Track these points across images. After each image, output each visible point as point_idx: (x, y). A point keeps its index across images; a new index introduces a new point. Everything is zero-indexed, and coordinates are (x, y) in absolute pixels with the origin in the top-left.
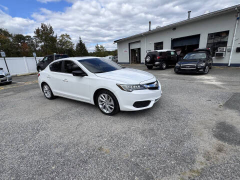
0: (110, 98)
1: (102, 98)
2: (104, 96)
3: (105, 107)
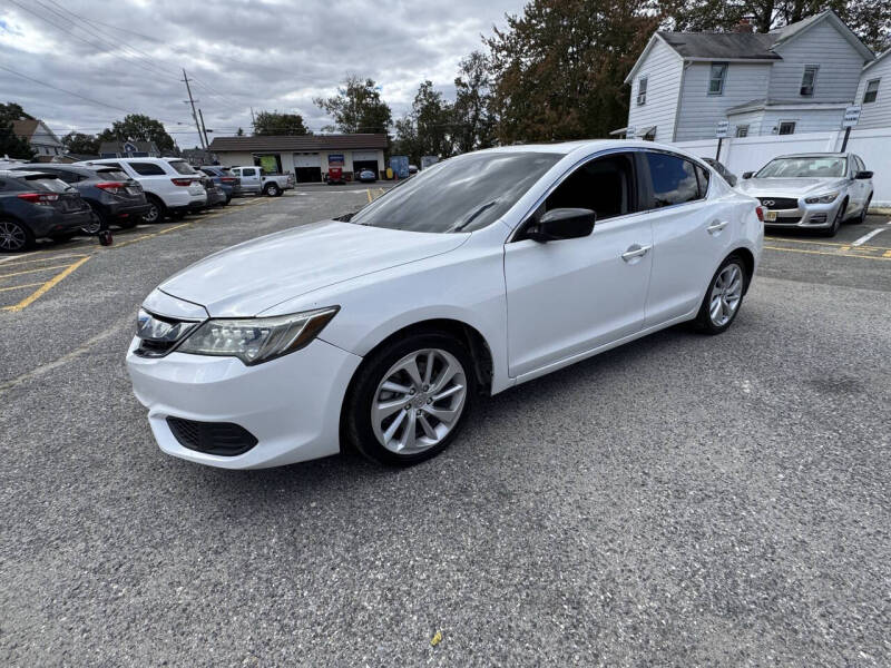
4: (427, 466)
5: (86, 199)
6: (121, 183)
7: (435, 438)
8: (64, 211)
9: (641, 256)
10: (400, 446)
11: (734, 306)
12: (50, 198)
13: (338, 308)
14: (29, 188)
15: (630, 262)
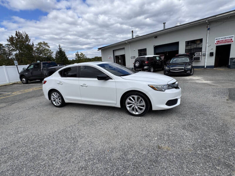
0: (141, 98)
1: (130, 99)
2: (133, 98)
3: (133, 109)
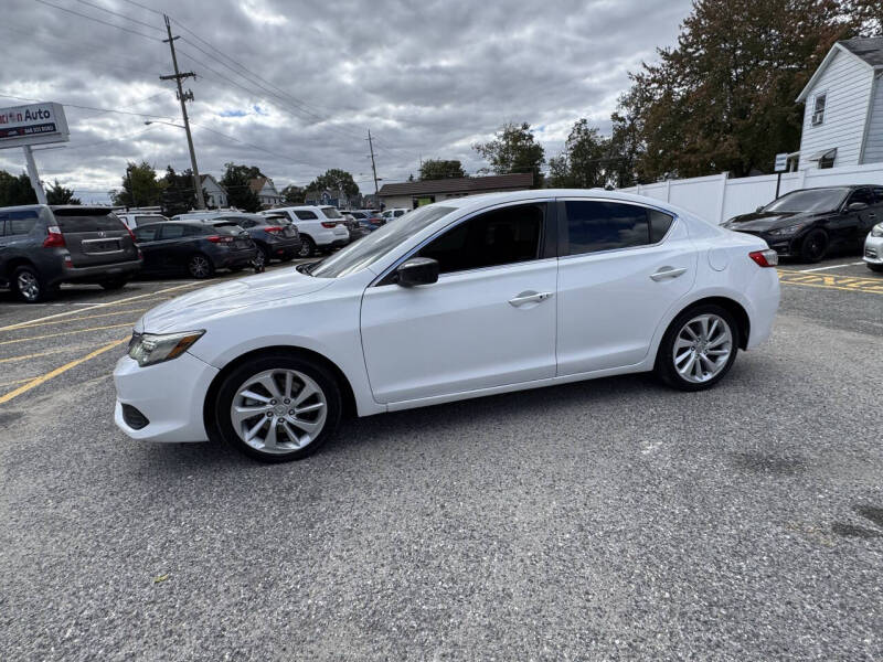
4: (286, 466)
5: (255, 240)
6: (281, 227)
7: (298, 445)
8: (236, 250)
9: (537, 301)
10: (263, 445)
11: (723, 360)
12: (227, 240)
13: (205, 331)
14: (215, 232)
15: (521, 308)
